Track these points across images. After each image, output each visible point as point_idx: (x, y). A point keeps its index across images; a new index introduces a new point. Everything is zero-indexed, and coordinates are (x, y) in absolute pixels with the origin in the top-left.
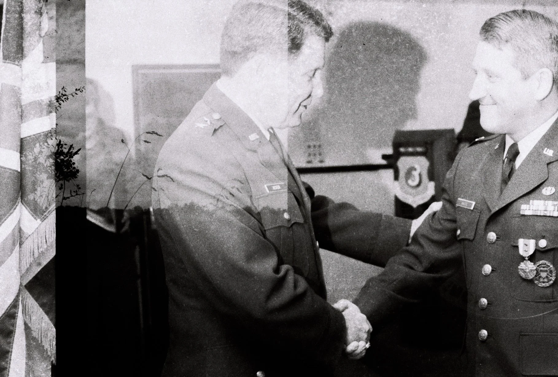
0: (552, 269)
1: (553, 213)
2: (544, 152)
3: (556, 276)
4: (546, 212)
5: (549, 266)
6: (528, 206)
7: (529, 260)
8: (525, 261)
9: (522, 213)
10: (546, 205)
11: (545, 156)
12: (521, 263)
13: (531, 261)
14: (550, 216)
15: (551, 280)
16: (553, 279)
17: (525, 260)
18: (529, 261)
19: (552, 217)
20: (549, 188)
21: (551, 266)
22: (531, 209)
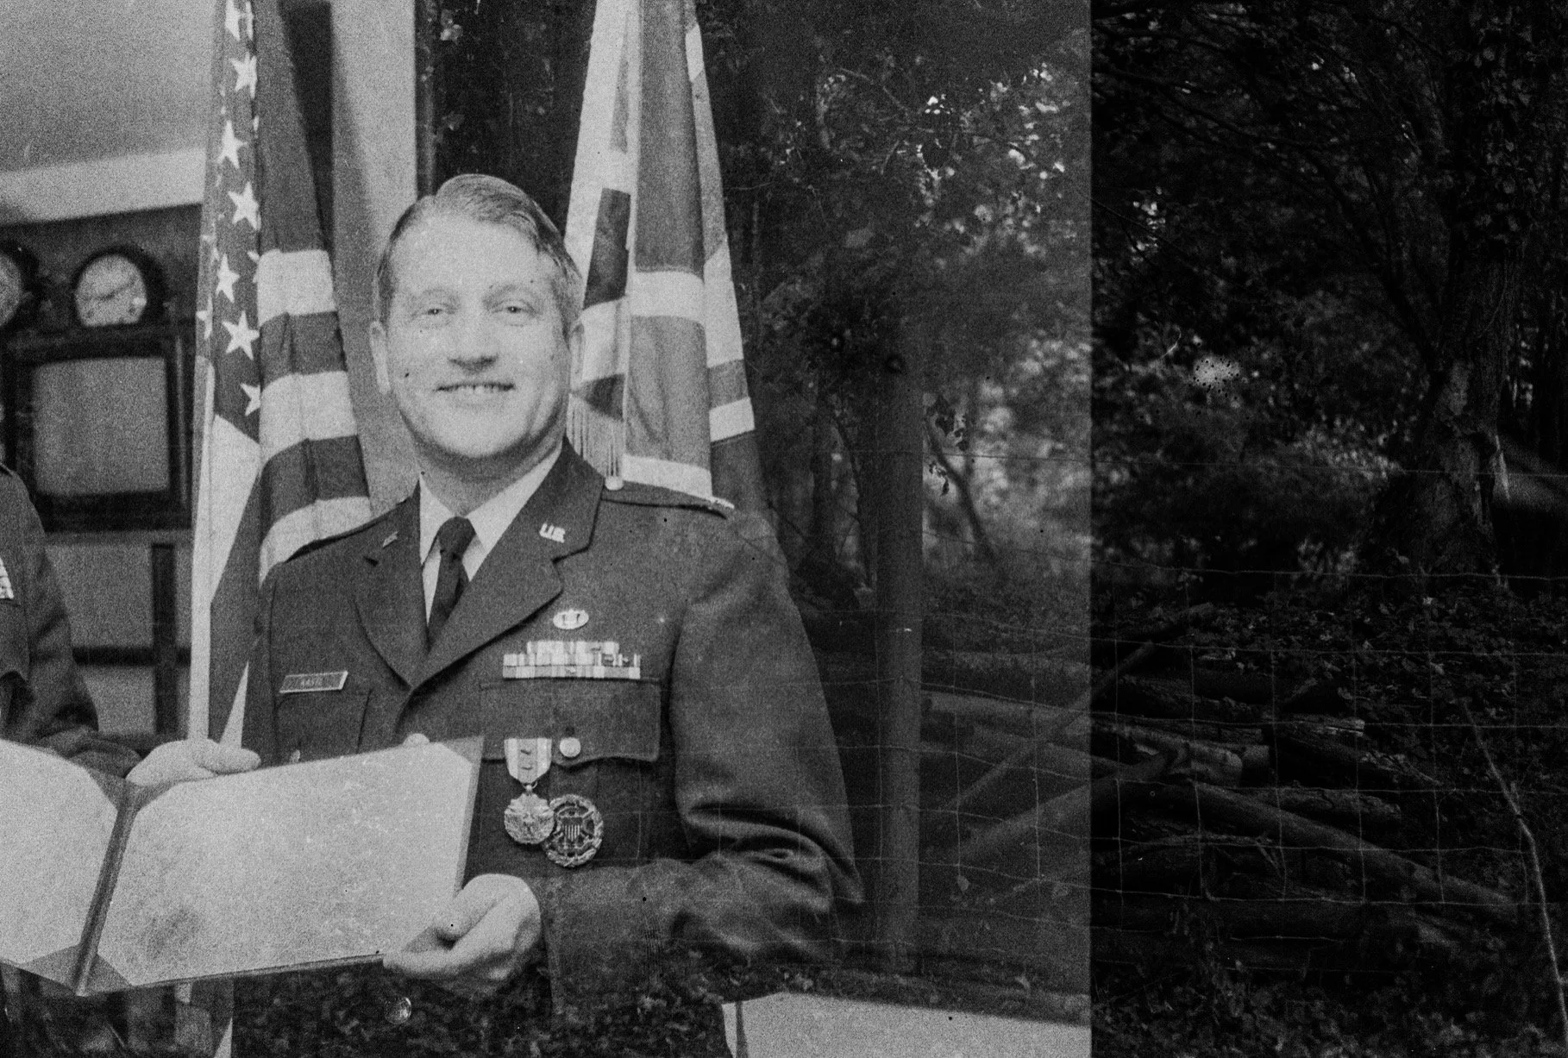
0: (593, 817)
1: (592, 671)
2: (542, 533)
3: (603, 837)
4: (572, 670)
5: (584, 809)
6: (522, 656)
7: (534, 791)
8: (524, 795)
9: (506, 674)
10: (571, 651)
11: (545, 542)
12: (513, 801)
13: (541, 796)
14: (583, 679)
15: (590, 847)
16: (597, 842)
17: (524, 791)
18: (535, 796)
19: (592, 679)
20: (571, 613)
21: (592, 809)
22: (532, 663)
